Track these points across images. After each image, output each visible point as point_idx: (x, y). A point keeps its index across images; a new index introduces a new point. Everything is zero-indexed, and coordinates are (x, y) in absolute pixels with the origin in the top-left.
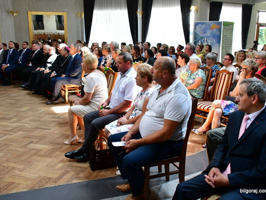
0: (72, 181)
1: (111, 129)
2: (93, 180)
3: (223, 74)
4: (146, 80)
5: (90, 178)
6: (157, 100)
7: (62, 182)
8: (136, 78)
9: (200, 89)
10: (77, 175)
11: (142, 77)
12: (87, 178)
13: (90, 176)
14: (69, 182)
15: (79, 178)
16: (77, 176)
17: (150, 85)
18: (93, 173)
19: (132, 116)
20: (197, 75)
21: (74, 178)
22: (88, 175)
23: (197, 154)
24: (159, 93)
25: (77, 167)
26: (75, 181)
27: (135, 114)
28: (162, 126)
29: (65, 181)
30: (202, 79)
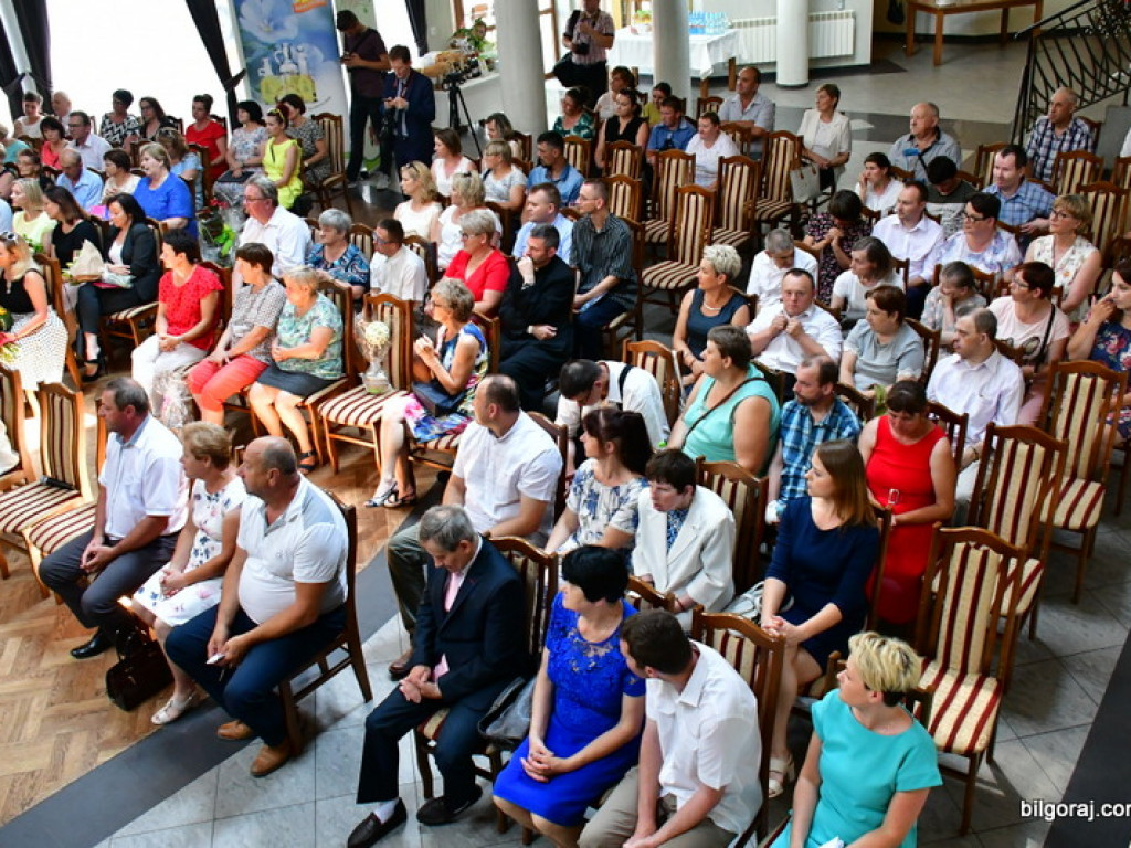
0: (95, 759)
1: (155, 604)
2: (147, 738)
3: (383, 307)
4: (208, 464)
5: (137, 732)
6: (267, 538)
7: (72, 772)
8: (182, 460)
9: (332, 355)
10: (99, 737)
11: (198, 458)
12: (128, 736)
13: (134, 728)
14: (90, 764)
15: (107, 745)
16: (101, 741)
17: (223, 473)
18: (136, 716)
19: (199, 558)
20: (316, 321)
21: (95, 749)
22: (127, 728)
23: (371, 564)
24: (268, 521)
25: (82, 714)
26: (104, 757)
27: (207, 552)
28: (294, 594)
29: (77, 765)
30: (332, 328)
